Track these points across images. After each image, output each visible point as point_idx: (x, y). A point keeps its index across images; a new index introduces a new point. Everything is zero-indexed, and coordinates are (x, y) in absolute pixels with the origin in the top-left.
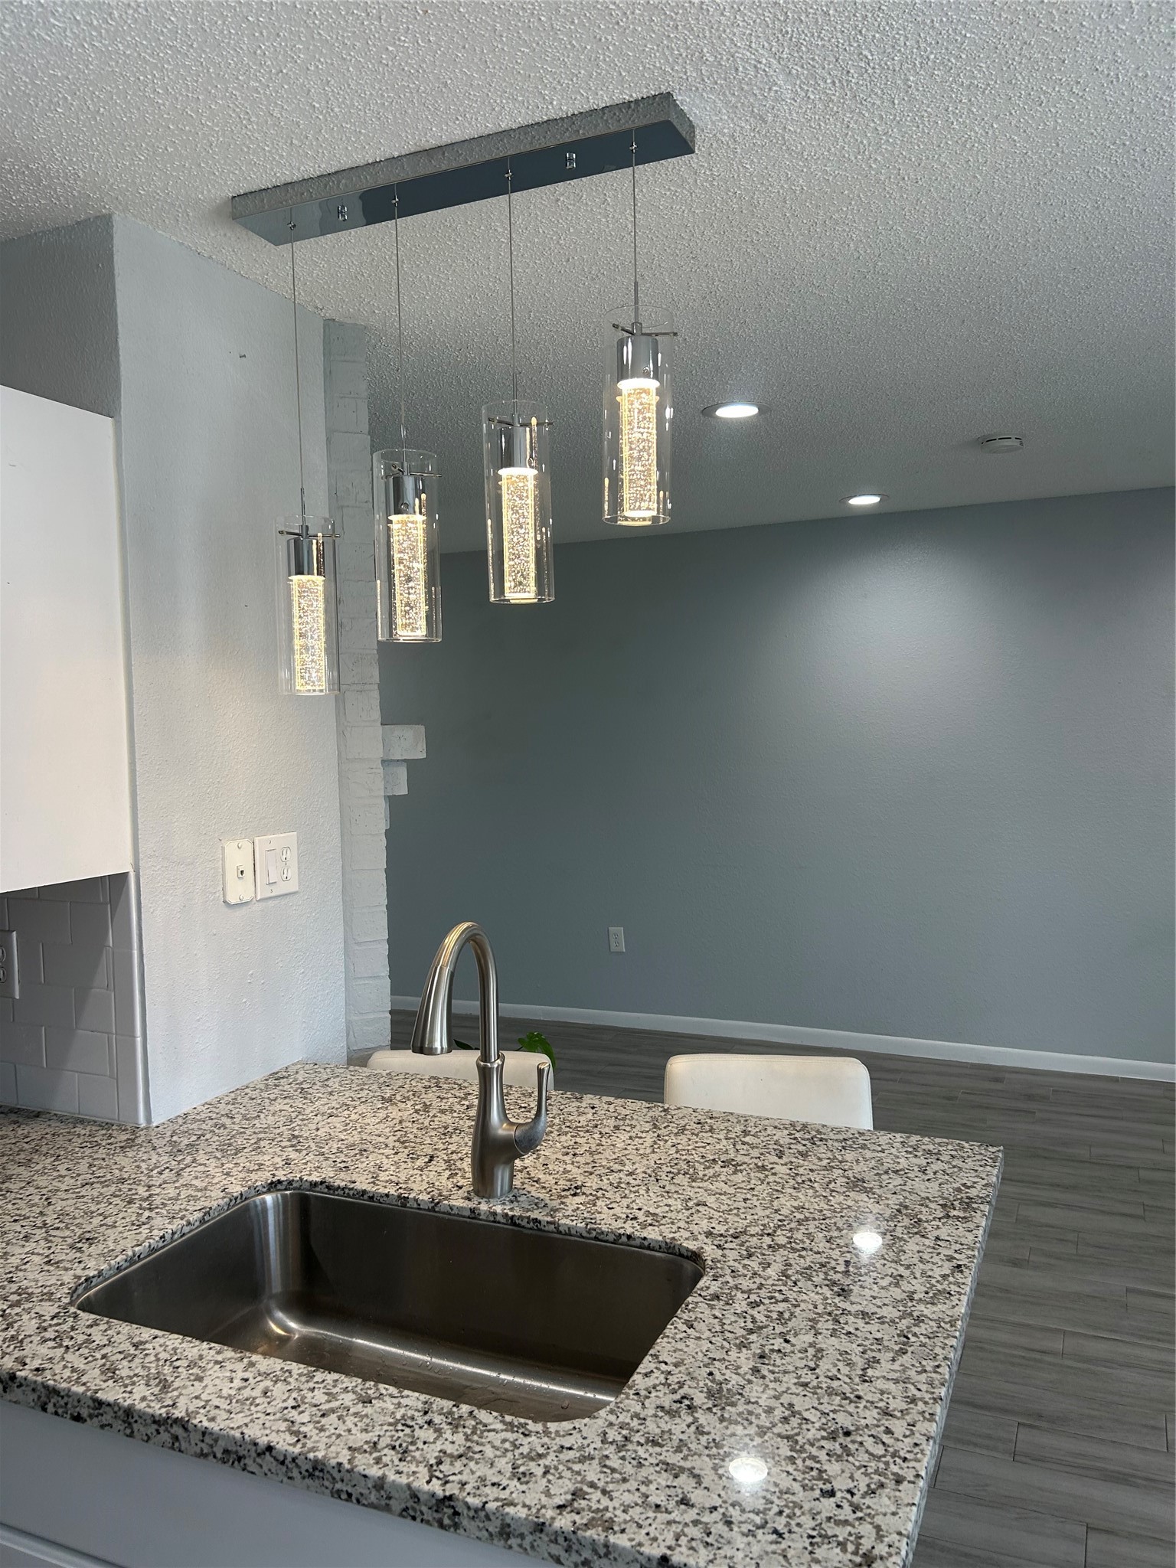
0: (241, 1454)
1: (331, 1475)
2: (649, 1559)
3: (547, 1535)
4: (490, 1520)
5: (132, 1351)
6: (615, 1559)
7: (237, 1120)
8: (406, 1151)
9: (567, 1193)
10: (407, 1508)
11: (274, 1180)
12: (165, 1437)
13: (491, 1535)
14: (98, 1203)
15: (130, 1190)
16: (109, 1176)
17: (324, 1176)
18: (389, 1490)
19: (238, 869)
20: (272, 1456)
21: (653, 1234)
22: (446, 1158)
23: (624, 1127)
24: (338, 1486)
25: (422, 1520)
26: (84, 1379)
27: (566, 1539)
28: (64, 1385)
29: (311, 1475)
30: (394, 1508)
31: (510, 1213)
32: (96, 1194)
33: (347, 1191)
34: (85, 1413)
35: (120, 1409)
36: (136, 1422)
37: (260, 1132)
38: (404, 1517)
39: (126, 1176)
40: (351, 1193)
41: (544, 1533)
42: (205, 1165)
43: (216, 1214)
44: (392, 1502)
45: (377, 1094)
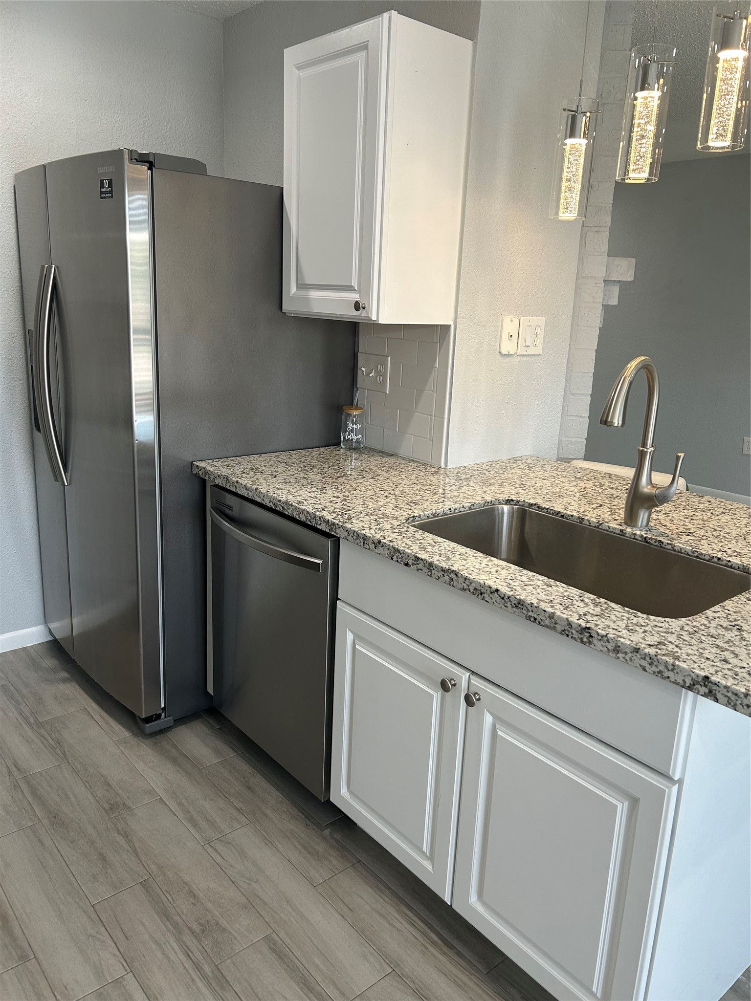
0: (482, 591)
1: (527, 608)
2: (697, 676)
3: (640, 655)
4: (609, 642)
5: (434, 544)
6: (677, 673)
7: (492, 473)
8: (586, 500)
9: (683, 534)
10: (565, 630)
11: (509, 499)
12: (447, 578)
13: (608, 650)
14: (420, 491)
15: (435, 489)
16: (425, 483)
17: (537, 502)
18: (556, 619)
19: (509, 334)
20: (498, 594)
21: (735, 560)
22: (610, 507)
23: (728, 513)
24: (530, 614)
25: (572, 637)
26: (411, 548)
27: (650, 658)
28: (402, 548)
29: (516, 607)
30: (557, 629)
31: (645, 535)
32: (419, 488)
33: (549, 510)
34: (410, 562)
35: (427, 562)
36: (434, 569)
37: (504, 479)
38: (563, 634)
39: (434, 484)
40: (551, 512)
41: (639, 653)
42: (473, 487)
43: (477, 507)
44: (557, 626)
45: (572, 475)
